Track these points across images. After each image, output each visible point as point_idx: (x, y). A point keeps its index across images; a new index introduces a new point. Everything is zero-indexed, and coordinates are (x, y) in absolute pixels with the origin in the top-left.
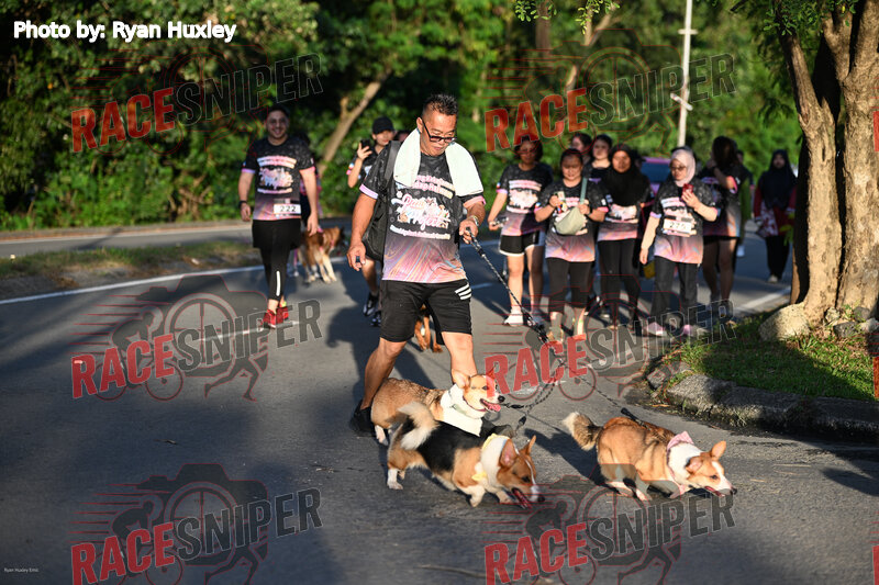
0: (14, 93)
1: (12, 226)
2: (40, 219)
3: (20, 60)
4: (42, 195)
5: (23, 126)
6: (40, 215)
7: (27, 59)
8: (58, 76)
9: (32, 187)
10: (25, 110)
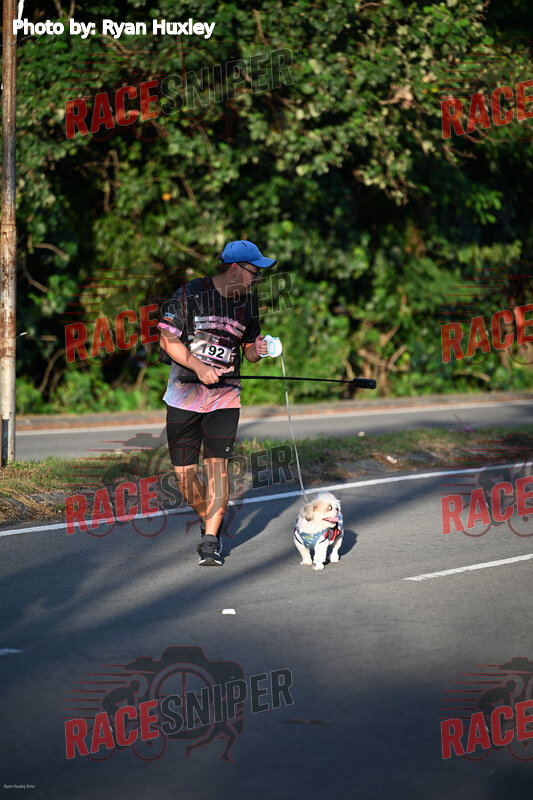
0: (114, 207)
1: (113, 405)
2: (154, 394)
3: (122, 159)
5: (128, 255)
6: (155, 388)
7: (133, 156)
8: (177, 181)
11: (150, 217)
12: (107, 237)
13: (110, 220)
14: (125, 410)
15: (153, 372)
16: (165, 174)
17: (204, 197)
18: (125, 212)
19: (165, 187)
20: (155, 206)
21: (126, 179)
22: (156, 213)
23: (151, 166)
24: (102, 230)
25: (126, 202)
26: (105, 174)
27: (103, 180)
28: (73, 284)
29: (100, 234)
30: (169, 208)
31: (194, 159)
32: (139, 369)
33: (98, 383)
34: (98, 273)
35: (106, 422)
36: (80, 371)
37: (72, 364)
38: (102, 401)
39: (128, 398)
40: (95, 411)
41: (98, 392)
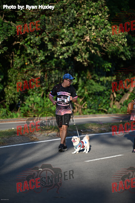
0: (13, 66)
1: (12, 117)
2: (22, 114)
3: (15, 54)
4: (23, 105)
5: (16, 79)
6: (22, 112)
7: (18, 53)
8: (29, 60)
9: (19, 102)
10: (17, 73)
11: (22, 69)
12: (11, 74)
13: (12, 70)
14: (15, 118)
15: (22, 108)
16: (26, 58)
17: (36, 64)
18: (16, 68)
19: (26, 61)
20: (23, 66)
21: (16, 59)
22: (24, 68)
23: (23, 56)
24: (10, 72)
25: (16, 65)
26: (11, 58)
27: (10, 60)
28: (2, 86)
29: (9, 73)
30: (27, 67)
31: (34, 54)
32: (19, 107)
33: (8, 111)
34: (8, 83)
35: (10, 121)
36: (4, 108)
37: (2, 106)
38: (9, 115)
39: (15, 115)
40: (7, 118)
41: (8, 113)
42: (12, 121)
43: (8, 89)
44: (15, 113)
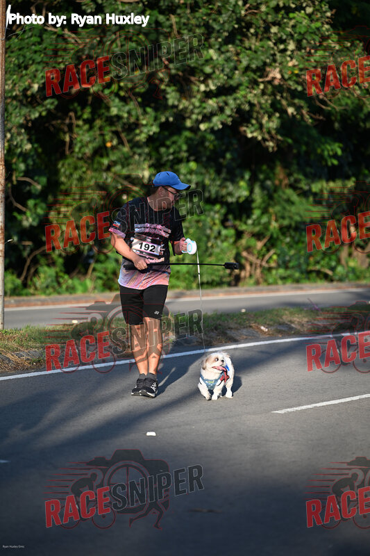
0: (72, 152)
1: (71, 289)
2: (100, 282)
3: (78, 118)
4: (102, 257)
5: (82, 185)
6: (100, 278)
7: (85, 116)
8: (116, 133)
9: (90, 249)
10: (84, 169)
11: (97, 158)
12: (68, 173)
13: (67, 161)
14: (79, 293)
15: (99, 266)
16: (108, 128)
17: (135, 145)
18: (80, 155)
19: (107, 138)
20: (101, 151)
21: (81, 132)
22: (102, 156)
23: (98, 123)
24: (64, 168)
25: (80, 148)
26: (66, 129)
27: (65, 133)
28: (44, 205)
29: (62, 170)
30: (110, 152)
31: (128, 118)
32: (89, 264)
33: (61, 274)
34: (61, 198)
35: (66, 301)
36: (48, 265)
37: (43, 261)
38: (64, 286)
39: (81, 284)
40: (59, 293)
41: (61, 280)
42: (70, 302)
43: (59, 213)
44: (79, 279)
